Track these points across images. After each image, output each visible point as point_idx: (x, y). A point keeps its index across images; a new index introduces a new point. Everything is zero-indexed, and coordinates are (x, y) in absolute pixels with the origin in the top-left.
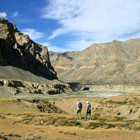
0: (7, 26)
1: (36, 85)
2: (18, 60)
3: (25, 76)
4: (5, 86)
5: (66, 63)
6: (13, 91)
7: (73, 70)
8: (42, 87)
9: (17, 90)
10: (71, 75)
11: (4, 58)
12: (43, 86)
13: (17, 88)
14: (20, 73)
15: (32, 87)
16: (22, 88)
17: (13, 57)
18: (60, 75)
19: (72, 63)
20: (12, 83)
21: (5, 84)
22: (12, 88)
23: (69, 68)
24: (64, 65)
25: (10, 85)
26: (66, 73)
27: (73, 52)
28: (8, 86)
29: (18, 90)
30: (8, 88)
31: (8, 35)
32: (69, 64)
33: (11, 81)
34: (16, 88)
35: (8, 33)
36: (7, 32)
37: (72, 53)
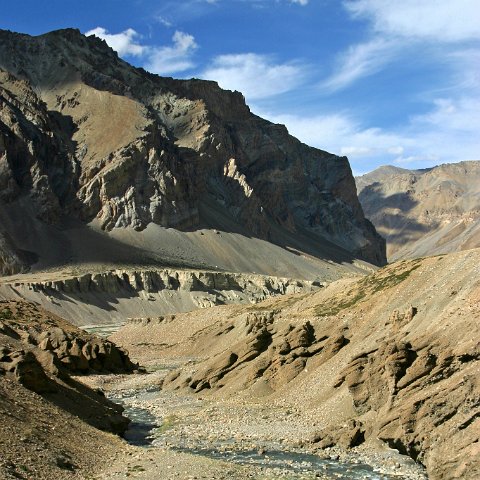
0: (204, 105)
1: (280, 284)
2: (239, 209)
3: (255, 257)
4: (184, 289)
5: (437, 204)
6: (206, 303)
7: (463, 227)
8: (298, 289)
9: (217, 300)
10: (454, 244)
11: (191, 208)
12: (300, 285)
13: (218, 295)
14: (240, 249)
15: (265, 289)
16: (233, 294)
17: (224, 203)
18: (419, 247)
19: (458, 201)
20: (204, 281)
21: (182, 286)
22: (202, 295)
23: (448, 222)
24: (432, 212)
25: (197, 286)
26: (437, 239)
27: (463, 164)
28: (192, 290)
29: (220, 298)
30: (192, 295)
31: (206, 134)
32: (449, 205)
33: (201, 275)
34: (213, 293)
35: (206, 128)
36: (204, 125)
37: (460, 169)
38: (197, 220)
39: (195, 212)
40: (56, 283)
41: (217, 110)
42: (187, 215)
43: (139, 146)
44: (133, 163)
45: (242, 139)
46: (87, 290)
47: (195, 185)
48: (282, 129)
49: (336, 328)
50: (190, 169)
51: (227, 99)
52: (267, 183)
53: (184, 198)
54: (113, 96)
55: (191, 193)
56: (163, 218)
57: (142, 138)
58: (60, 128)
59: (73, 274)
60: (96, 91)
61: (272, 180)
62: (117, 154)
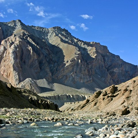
38: (92, 81)
39: (91, 79)
40: (48, 97)
41: (99, 51)
42: (89, 79)
43: (75, 59)
44: (74, 64)
45: (106, 59)
46: (57, 99)
47: (92, 71)
48: (118, 57)
49: (124, 87)
50: (90, 67)
51: (102, 48)
52: (113, 72)
53: (88, 75)
54: (69, 45)
55: (90, 73)
56: (82, 80)
57: (76, 57)
58: (53, 54)
59: (54, 94)
60: (64, 44)
61: (115, 71)
62: (69, 61)
